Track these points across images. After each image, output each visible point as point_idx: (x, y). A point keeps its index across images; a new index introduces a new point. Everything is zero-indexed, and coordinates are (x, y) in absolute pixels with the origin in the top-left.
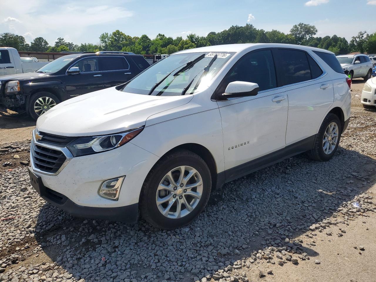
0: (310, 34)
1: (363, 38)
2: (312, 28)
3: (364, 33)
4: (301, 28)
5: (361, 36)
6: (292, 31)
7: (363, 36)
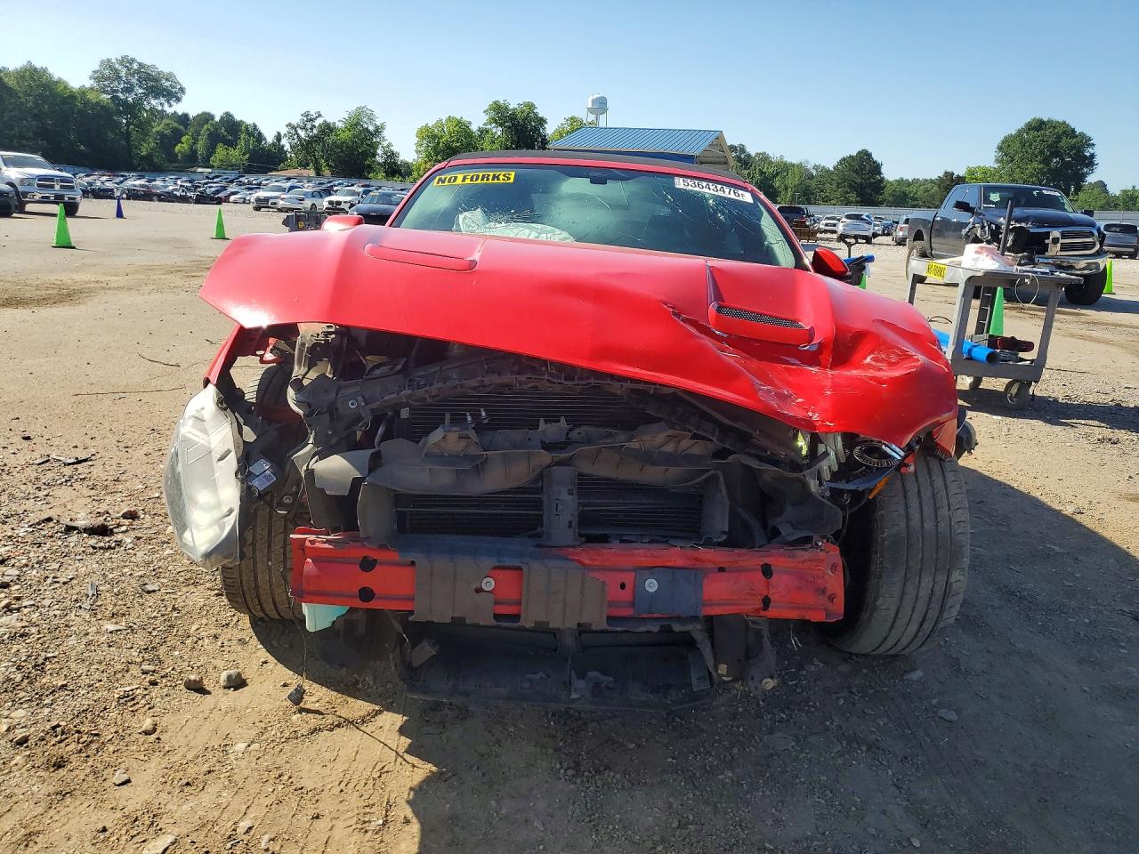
0: (164, 96)
2: (167, 80)
4: (131, 73)
6: (98, 77)
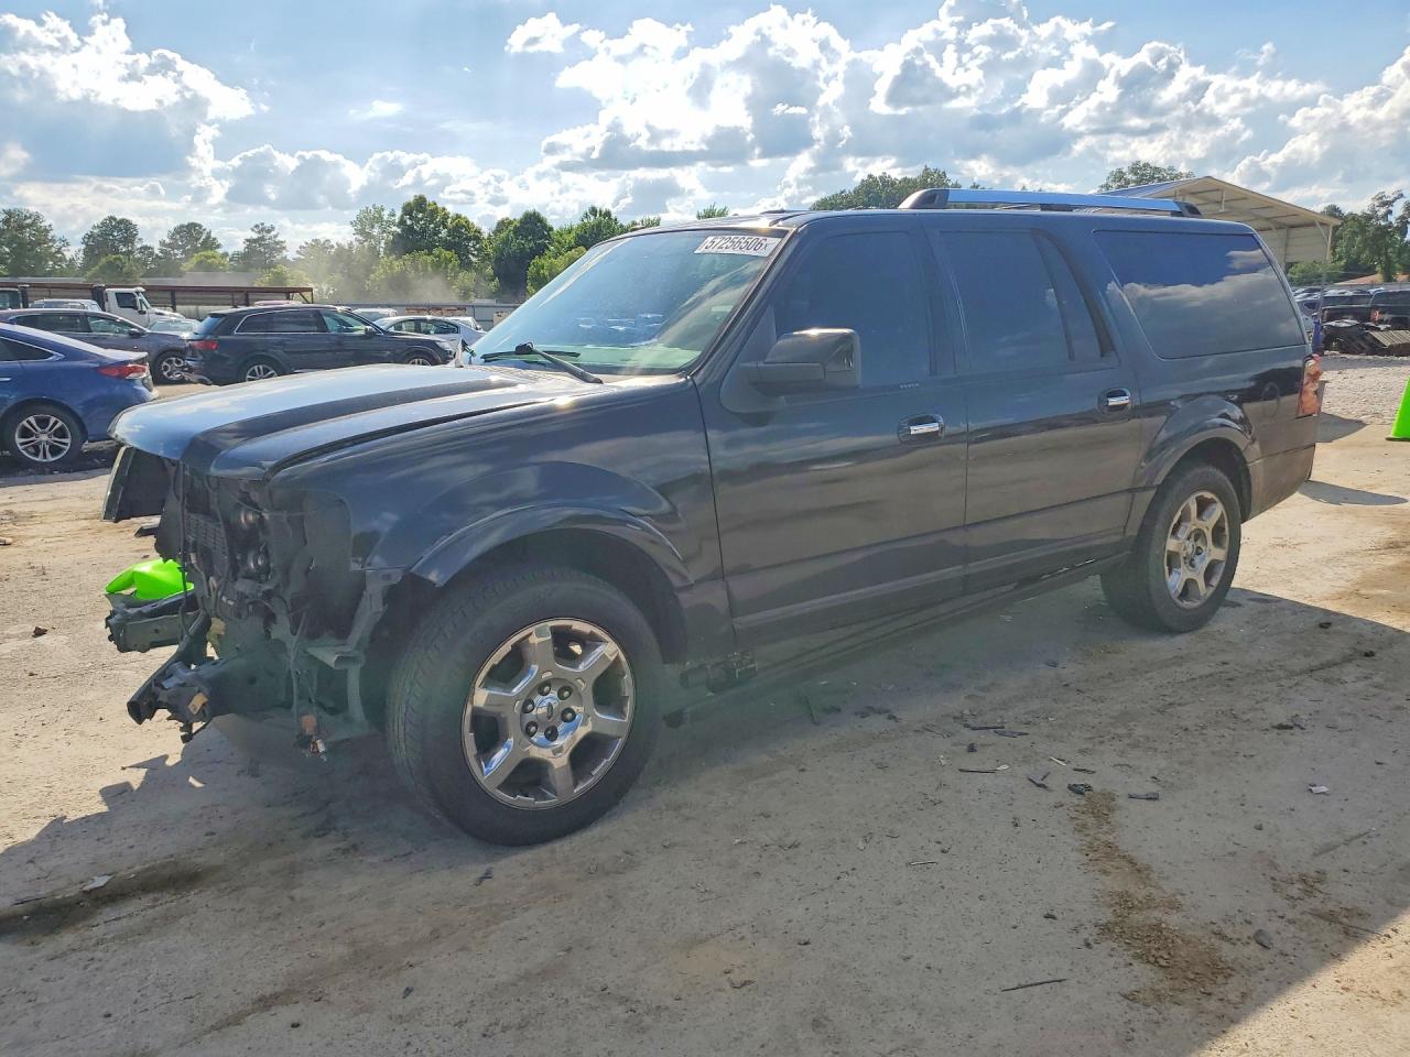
1: (1391, 218)
3: (1396, 199)
5: (1382, 211)
7: (1390, 212)
